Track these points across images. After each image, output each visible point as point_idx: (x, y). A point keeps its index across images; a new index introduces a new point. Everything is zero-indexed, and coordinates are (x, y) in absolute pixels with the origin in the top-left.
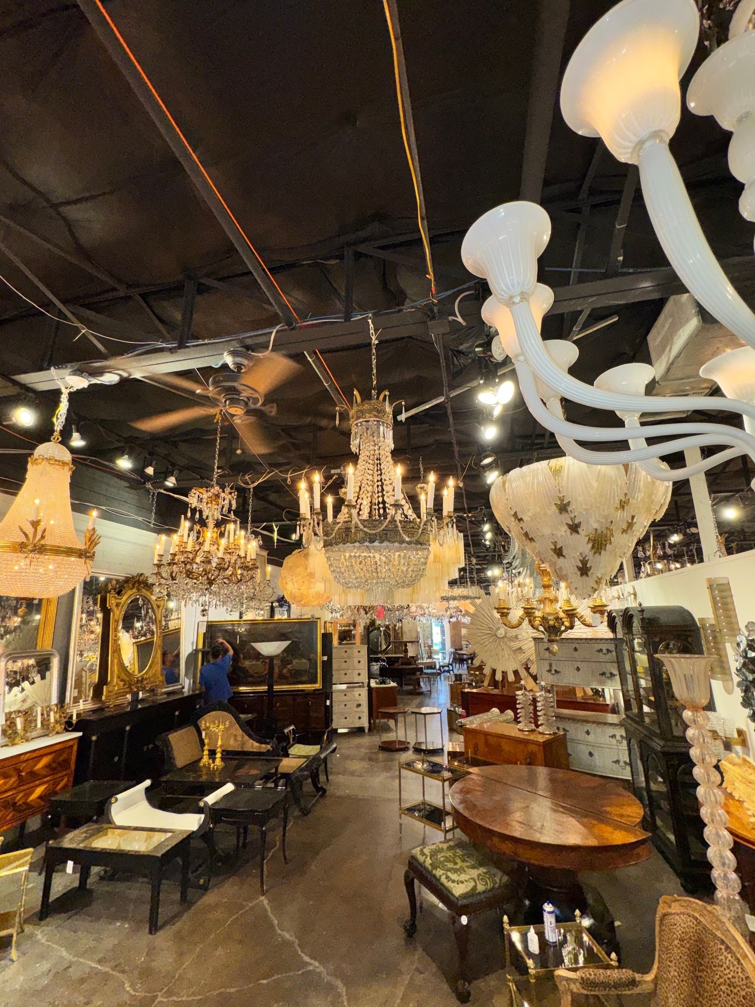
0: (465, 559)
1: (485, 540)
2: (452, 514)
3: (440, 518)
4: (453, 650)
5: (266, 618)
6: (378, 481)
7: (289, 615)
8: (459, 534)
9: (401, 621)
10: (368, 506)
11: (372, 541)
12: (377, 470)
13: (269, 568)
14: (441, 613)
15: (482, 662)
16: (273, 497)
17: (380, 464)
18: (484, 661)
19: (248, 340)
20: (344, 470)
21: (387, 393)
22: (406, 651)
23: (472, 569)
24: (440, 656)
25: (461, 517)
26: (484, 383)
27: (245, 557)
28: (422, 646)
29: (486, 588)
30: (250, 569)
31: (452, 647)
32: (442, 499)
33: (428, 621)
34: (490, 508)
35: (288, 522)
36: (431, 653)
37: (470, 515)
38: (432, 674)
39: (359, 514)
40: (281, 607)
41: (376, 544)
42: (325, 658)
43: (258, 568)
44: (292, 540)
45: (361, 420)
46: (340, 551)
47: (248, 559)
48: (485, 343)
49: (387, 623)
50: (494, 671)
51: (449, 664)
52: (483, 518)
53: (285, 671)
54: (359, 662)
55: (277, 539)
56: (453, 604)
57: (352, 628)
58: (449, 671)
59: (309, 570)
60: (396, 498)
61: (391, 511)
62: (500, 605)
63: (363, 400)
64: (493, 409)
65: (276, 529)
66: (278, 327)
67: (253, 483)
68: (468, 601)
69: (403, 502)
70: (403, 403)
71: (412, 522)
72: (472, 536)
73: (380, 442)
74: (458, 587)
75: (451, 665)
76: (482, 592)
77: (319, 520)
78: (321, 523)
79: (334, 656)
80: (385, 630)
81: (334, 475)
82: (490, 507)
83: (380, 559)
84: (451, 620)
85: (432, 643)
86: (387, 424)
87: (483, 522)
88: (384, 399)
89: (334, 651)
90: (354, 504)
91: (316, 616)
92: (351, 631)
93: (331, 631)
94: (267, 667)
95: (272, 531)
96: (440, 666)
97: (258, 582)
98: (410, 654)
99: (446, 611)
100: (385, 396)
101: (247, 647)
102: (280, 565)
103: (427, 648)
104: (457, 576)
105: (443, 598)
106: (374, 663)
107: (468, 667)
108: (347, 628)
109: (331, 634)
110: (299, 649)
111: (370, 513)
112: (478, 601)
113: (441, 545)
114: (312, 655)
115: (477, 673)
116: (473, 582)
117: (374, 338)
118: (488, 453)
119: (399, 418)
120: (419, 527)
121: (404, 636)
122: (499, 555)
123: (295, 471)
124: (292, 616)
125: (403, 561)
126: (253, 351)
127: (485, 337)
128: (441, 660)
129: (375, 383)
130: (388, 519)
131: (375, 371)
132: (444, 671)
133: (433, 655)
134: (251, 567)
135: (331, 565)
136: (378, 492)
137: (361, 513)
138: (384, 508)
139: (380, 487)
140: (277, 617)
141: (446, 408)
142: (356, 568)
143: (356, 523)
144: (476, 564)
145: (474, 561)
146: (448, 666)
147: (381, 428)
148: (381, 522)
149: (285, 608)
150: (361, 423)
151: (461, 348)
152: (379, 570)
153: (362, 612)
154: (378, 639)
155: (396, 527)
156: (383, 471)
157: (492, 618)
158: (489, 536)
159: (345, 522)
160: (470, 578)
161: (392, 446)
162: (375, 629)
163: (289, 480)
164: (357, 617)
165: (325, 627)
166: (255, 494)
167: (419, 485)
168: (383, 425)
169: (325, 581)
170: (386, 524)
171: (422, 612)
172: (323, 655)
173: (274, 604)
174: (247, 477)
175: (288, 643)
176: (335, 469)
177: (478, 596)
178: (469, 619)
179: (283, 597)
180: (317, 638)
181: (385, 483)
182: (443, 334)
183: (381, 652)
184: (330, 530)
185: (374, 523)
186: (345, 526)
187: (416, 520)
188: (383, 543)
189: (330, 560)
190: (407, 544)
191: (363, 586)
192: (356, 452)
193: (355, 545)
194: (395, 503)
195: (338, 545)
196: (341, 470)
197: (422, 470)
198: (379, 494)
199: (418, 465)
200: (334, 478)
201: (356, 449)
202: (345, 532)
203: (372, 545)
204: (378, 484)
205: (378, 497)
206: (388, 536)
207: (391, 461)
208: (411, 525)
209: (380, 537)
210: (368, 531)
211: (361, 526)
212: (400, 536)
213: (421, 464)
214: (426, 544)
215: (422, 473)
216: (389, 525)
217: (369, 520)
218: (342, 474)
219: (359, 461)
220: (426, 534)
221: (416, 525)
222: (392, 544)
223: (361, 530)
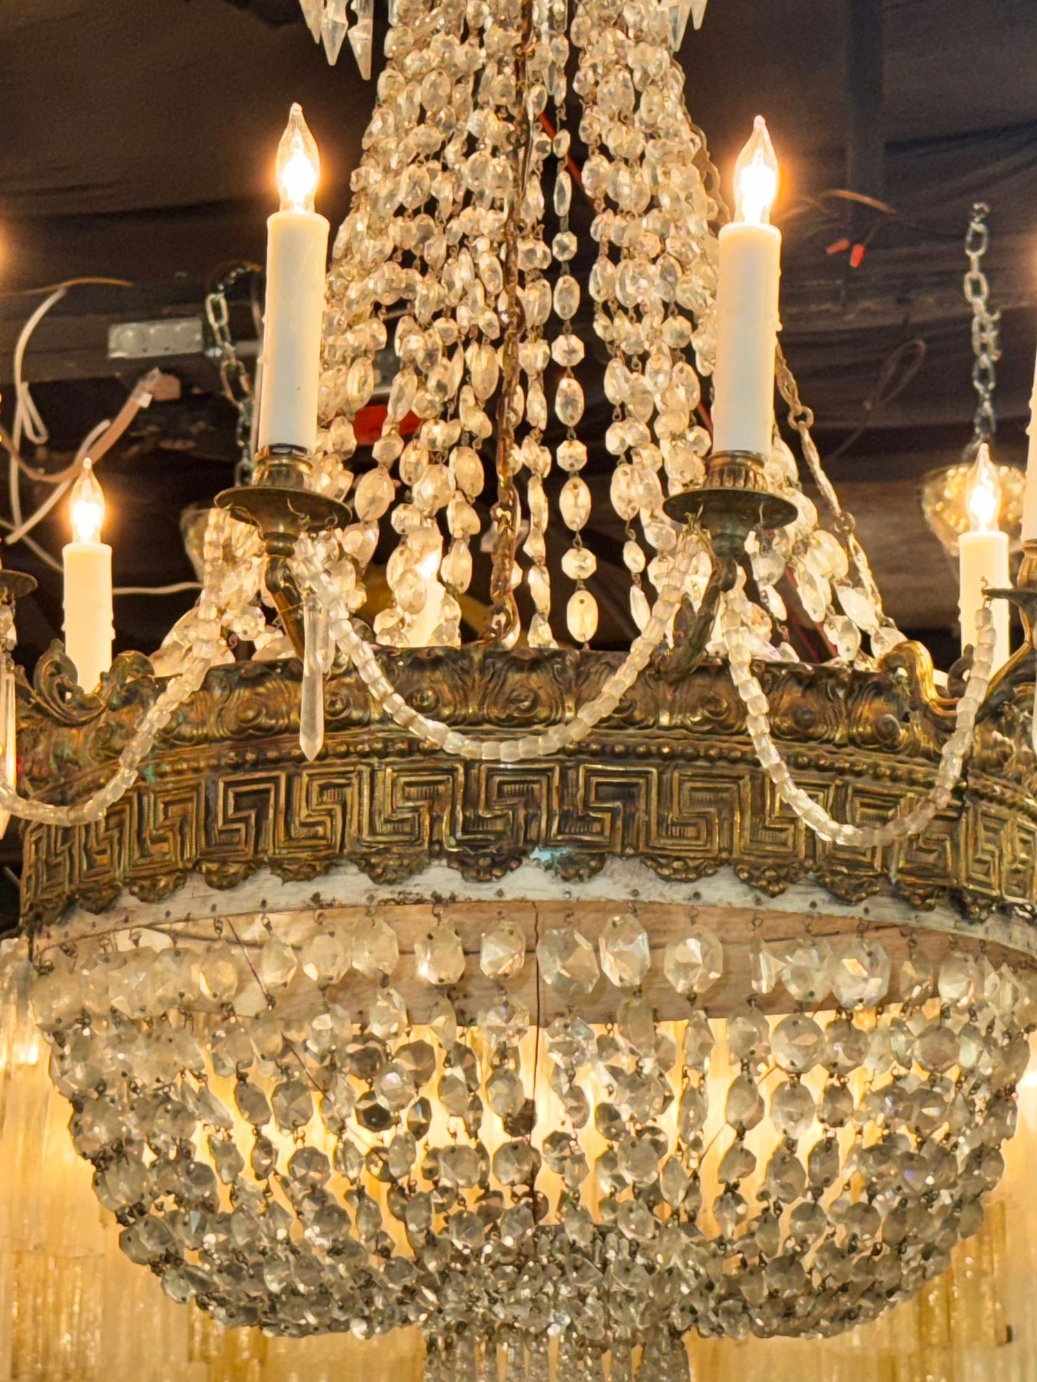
6: (551, 328)
11: (487, 853)
12: (550, 222)
17: (579, 164)
20: (242, 330)
41: (531, 880)
71: (881, 690)
81: (138, 369)
130: (650, 638)
135: (88, 1100)
136: (555, 433)
138: (611, 583)
139: (570, 388)
143: (342, 668)
148: (578, 679)
155: (728, 720)
156: (605, 230)
159: (230, 677)
176: (149, 312)
181: (623, 340)
184: (86, 756)
185: (515, 677)
186: (230, 717)
187: (911, 669)
188: (594, 872)
189: (83, 1049)
190: (820, 896)
191: (396, 1287)
192: (346, 42)
193: (326, 897)
194: (716, 485)
195: (160, 898)
196: (207, 329)
197: (990, 336)
198: (563, 450)
199: (952, 278)
200: (142, 399)
201: (352, 18)
202: (236, 767)
203: (485, 892)
204: (559, 358)
205: (555, 481)
206: (647, 809)
207: (685, 131)
208: (870, 710)
209: (565, 817)
210: (454, 742)
211: (385, 697)
212: (759, 810)
213: (975, 273)
214: (1005, 910)
215: (985, 360)
216: (656, 711)
217: (462, 654)
218: (214, 365)
219: (376, 125)
220: (1004, 811)
221: (916, 717)
222: (687, 889)
223: (382, 754)
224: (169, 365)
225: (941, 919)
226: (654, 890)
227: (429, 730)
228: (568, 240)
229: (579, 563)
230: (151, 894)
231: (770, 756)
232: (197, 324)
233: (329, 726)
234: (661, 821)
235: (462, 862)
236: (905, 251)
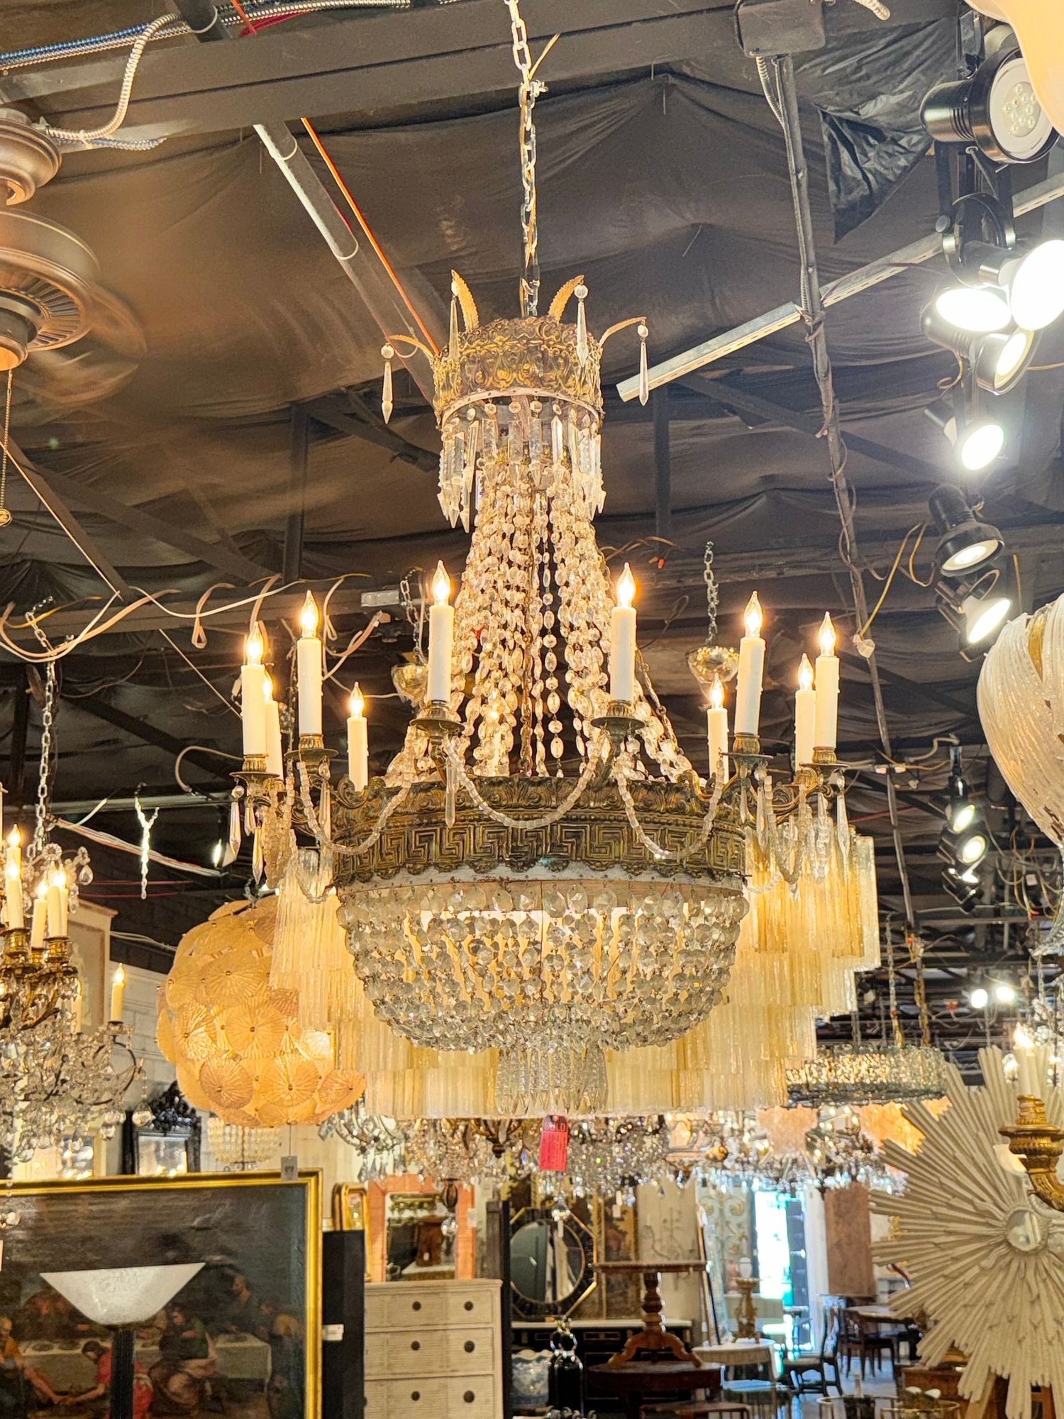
0: (883, 940)
1: (961, 868)
2: (831, 759)
3: (784, 772)
4: (837, 1303)
5: (102, 1174)
6: (543, 633)
7: (194, 1164)
8: (860, 841)
9: (633, 1183)
10: (505, 729)
11: (522, 861)
12: (542, 590)
13: (119, 975)
14: (790, 1155)
15: (953, 1348)
16: (133, 698)
17: (553, 567)
18: (960, 1343)
19: (36, 77)
20: (415, 594)
21: (581, 291)
22: (653, 1306)
23: (910, 981)
24: (786, 1326)
25: (863, 777)
26: (962, 249)
27: (25, 931)
28: (717, 1284)
29: (967, 1057)
30: (49, 978)
31: (832, 1291)
32: (791, 706)
33: (737, 1184)
34: (981, 740)
35: (195, 798)
36: (751, 1313)
37: (900, 769)
38: (756, 1397)
39: (470, 760)
40: (165, 1132)
41: (539, 871)
42: (336, 1332)
43: (72, 972)
44: (211, 866)
45: (480, 395)
46: (397, 898)
47: (37, 940)
48: (962, 90)
49: (579, 1192)
50: (1001, 1386)
51: (823, 1358)
52: (952, 781)
53: (177, 1383)
54: (469, 1347)
55: (152, 864)
56: (837, 1116)
57: (441, 1211)
58: (821, 1387)
59: (274, 982)
60: (614, 696)
61: (597, 746)
62: (1022, 1120)
63: (484, 320)
64: (991, 351)
65: (147, 825)
66: (151, 28)
67: (56, 641)
68: (895, 1107)
69: (642, 712)
70: (642, 331)
71: (678, 790)
72: (907, 850)
73: (551, 480)
74: (856, 1052)
75: (832, 1361)
76: (952, 1072)
77: (317, 780)
78: (325, 792)
79: (369, 1322)
80: (569, 1222)
81: (374, 611)
82: (979, 738)
83: (553, 932)
84: (829, 1182)
85: (755, 1273)
86: (579, 409)
87: (951, 797)
88: (569, 315)
89: (369, 1303)
90: (456, 718)
91: (301, 1166)
92: (437, 1224)
93: (358, 1226)
94: (107, 1367)
95: (133, 835)
96: (787, 1368)
97: (75, 1028)
98: (670, 1317)
99: (810, 1147)
100: (573, 300)
101: (29, 1290)
102: (161, 962)
103: (735, 1295)
104: (849, 1004)
105: (799, 1094)
106: (527, 1354)
107: (897, 1371)
108: (422, 1214)
109: (361, 1234)
110: (234, 1295)
111: (514, 753)
112: (935, 1108)
113: (789, 878)
114: (283, 1323)
115: (935, 1393)
116: (912, 1035)
117: (526, 70)
118: (972, 525)
119: (628, 390)
120: (705, 808)
121: (646, 1244)
122: (1013, 927)
123: (220, 596)
124: (207, 1168)
125: (640, 939)
126: (54, 124)
127: (963, 66)
128: (790, 1344)
129: (530, 249)
130: (586, 777)
131: (531, 206)
132: (804, 1388)
133: (757, 1322)
134: (47, 968)
135: (361, 956)
136: (545, 675)
137: (477, 754)
138: (569, 736)
139: (551, 656)
140: (148, 1167)
141: (806, 350)
142: (461, 960)
143: (462, 790)
144: (927, 962)
145: (918, 949)
146: (819, 1368)
147: (558, 427)
148: (557, 789)
149: (180, 1135)
150: (478, 407)
151: (870, 110)
152: (547, 975)
153: (482, 1146)
154: (542, 1259)
155: (617, 805)
156: (564, 594)
157: (992, 1174)
158: (974, 850)
159: (417, 788)
160: (903, 1016)
161: (598, 498)
162: (532, 1216)
163: (198, 631)
164: (462, 1167)
165: (335, 1212)
166: (65, 690)
167: (702, 653)
168: (564, 417)
169: (337, 1023)
170: (576, 794)
171: (715, 1151)
172: (327, 1320)
173: (137, 1118)
174: (32, 620)
175: (186, 1272)
176: (377, 588)
177: (933, 1084)
178: (900, 1176)
179: (173, 1091)
180: (302, 1253)
181: (572, 638)
182: (800, 59)
183: (553, 1310)
184: (358, 818)
185: (531, 789)
186: (417, 804)
187: (691, 781)
188: (565, 868)
189: (359, 936)
190: (656, 874)
191: (487, 1035)
192: (459, 518)
193: (457, 879)
194: (612, 715)
195: (389, 878)
196: (401, 594)
197: (715, 594)
198: (548, 681)
199: (699, 573)
200: (375, 623)
201: (461, 508)
202: (419, 825)
203: (521, 876)
204: (547, 645)
205: (545, 694)
206: (585, 840)
207: (596, 555)
208: (674, 798)
209: (553, 845)
210: (508, 821)
211: (480, 803)
212: (630, 841)
213: (708, 570)
214: (730, 874)
215: (713, 605)
216: (589, 801)
217: (510, 780)
218: (404, 609)
219: (471, 554)
220: (729, 835)
221: (693, 801)
222: (602, 874)
223: (479, 820)
224: (385, 609)
225: (704, 881)
226: (589, 874)
227: (498, 816)
228: (549, 597)
229: (555, 727)
230: (386, 876)
231: (635, 824)
232: (397, 593)
233: (458, 809)
234: (591, 846)
235: (511, 864)
236: (680, 562)
